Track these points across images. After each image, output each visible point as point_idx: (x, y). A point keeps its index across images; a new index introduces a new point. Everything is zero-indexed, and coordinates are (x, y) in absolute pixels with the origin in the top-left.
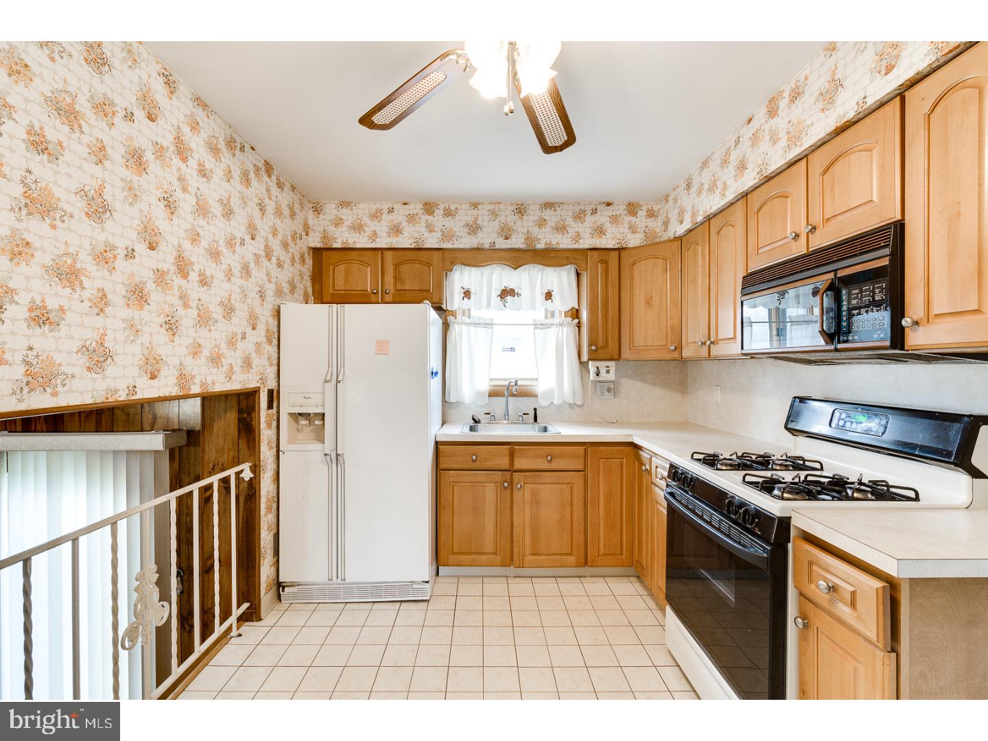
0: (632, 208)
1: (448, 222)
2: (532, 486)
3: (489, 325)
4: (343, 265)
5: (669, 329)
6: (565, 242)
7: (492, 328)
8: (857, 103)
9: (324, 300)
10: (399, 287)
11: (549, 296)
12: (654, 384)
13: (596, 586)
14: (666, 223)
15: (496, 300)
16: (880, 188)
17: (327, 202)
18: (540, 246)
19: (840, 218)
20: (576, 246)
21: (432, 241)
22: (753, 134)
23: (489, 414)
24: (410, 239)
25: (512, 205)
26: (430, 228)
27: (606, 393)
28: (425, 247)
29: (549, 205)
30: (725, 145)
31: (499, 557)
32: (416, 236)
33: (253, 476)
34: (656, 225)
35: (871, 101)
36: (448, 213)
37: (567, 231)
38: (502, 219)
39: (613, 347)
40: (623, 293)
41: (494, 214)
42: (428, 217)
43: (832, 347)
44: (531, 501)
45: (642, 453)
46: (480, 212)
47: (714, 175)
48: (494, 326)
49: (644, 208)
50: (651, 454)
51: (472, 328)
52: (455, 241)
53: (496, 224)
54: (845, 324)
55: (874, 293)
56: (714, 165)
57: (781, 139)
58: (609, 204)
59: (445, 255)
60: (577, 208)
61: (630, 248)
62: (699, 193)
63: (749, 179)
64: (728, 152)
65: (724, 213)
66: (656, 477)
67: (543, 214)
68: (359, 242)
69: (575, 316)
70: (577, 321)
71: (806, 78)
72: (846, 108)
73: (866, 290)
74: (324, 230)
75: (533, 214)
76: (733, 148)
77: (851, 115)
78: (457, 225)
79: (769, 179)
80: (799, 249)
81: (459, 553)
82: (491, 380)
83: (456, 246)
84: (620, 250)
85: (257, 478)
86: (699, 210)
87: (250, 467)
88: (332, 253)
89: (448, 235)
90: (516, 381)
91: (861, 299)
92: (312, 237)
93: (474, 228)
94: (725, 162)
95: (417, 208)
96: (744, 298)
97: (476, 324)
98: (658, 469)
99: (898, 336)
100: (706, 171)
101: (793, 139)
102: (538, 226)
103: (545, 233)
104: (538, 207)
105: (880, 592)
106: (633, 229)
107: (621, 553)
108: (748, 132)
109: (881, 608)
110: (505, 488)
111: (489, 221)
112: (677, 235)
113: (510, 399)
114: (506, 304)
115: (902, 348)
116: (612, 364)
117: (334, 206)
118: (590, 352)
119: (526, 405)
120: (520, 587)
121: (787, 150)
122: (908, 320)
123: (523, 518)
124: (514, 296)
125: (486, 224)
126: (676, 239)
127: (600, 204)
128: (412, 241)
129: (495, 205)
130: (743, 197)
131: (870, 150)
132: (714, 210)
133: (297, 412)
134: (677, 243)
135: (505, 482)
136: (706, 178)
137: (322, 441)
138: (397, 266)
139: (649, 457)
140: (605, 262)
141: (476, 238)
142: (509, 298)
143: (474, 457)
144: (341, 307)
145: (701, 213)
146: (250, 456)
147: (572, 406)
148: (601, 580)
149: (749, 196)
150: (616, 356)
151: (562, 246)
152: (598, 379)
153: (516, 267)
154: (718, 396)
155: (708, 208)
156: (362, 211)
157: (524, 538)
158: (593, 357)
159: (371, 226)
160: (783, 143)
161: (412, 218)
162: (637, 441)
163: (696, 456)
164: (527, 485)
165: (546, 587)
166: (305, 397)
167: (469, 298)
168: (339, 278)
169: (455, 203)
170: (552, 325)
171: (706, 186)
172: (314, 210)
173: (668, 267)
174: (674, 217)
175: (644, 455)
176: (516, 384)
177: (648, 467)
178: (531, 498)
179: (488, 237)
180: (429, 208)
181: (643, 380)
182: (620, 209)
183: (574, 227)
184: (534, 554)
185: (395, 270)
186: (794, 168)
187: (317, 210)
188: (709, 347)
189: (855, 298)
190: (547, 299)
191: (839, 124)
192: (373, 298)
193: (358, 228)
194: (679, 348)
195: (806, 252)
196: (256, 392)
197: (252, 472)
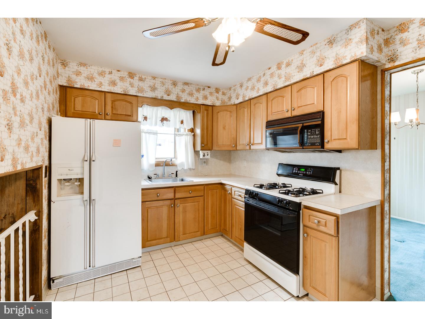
0: (217, 90)
1: (141, 84)
2: (183, 204)
3: (155, 133)
4: (81, 97)
5: (232, 139)
6: (193, 100)
7: (157, 135)
8: (311, 73)
9: (68, 115)
10: (114, 112)
11: (182, 122)
12: (220, 160)
13: (209, 242)
14: (230, 98)
15: (159, 122)
16: (317, 100)
17: (71, 61)
18: (183, 101)
19: (303, 107)
20: (197, 103)
21: (132, 92)
22: (271, 73)
23: (156, 174)
24: (121, 89)
25: (171, 81)
26: (132, 85)
27: (203, 163)
28: (129, 94)
29: (186, 84)
30: (258, 74)
31: (169, 239)
32: (124, 87)
33: (37, 218)
34: (225, 98)
35: (315, 74)
36: (141, 79)
37: (193, 96)
38: (167, 86)
39: (210, 145)
40: (214, 123)
41: (163, 84)
42: (131, 80)
43: (302, 147)
44: (183, 211)
45: (225, 186)
46: (156, 82)
47: (254, 84)
48: (158, 134)
49: (222, 91)
50: (231, 186)
51: (147, 135)
52: (144, 93)
53: (164, 88)
54: (306, 140)
55: (316, 132)
56: (254, 80)
57: (282, 78)
58: (209, 87)
59: (139, 99)
60: (197, 87)
61: (216, 106)
62: (247, 89)
63: (269, 89)
64: (260, 77)
65: (257, 98)
66: (235, 195)
67: (184, 87)
68: (91, 86)
69: (192, 132)
70: (193, 133)
71: (292, 60)
72: (307, 73)
73: (313, 131)
74: (69, 77)
75: (180, 87)
76: (262, 76)
77: (308, 76)
78: (145, 85)
79: (276, 90)
80: (288, 115)
81: (150, 241)
82: (156, 158)
83: (145, 96)
84: (213, 106)
85: (41, 219)
86: (246, 96)
87: (35, 213)
88: (73, 90)
89: (140, 90)
90: (171, 159)
91: (311, 133)
92: (61, 79)
93: (153, 89)
94: (259, 80)
95: (125, 74)
96: (267, 129)
97: (149, 133)
98: (236, 192)
99: (322, 145)
100: (250, 82)
101: (287, 79)
102: (181, 92)
103: (184, 95)
104: (182, 84)
105: (335, 220)
106: (217, 98)
107: (217, 227)
108: (269, 72)
109: (335, 224)
110: (172, 207)
111: (160, 86)
112: (235, 103)
113: (166, 167)
114: (164, 124)
115: (324, 149)
116: (209, 152)
117: (75, 64)
118: (202, 147)
119: (173, 170)
120: (179, 250)
121: (285, 82)
122: (327, 140)
123: (179, 218)
124: (167, 121)
125: (159, 87)
126: (235, 105)
127: (206, 86)
128: (122, 90)
129: (164, 79)
130: (265, 94)
131: (314, 88)
132: (253, 96)
133: (63, 178)
134: (235, 107)
135: (172, 204)
136: (250, 84)
137: (82, 193)
138: (113, 102)
139: (230, 188)
140: (207, 110)
141: (155, 93)
142: (165, 122)
143: (158, 195)
144: (93, 121)
145: (247, 97)
146: (35, 206)
147: (190, 169)
148: (209, 239)
149: (268, 94)
150: (211, 149)
151: (191, 102)
152: (204, 158)
153: (171, 108)
154: (245, 164)
155: (251, 96)
156: (94, 70)
157: (180, 228)
158: (203, 149)
159: (98, 79)
160: (283, 79)
161: (122, 79)
162: (223, 182)
163: (255, 186)
164: (181, 205)
165: (189, 247)
166: (69, 170)
167: (146, 121)
168: (78, 104)
169: (144, 75)
170: (183, 135)
171: (250, 88)
172: (62, 64)
173: (232, 115)
174: (234, 96)
175: (228, 187)
176: (171, 161)
177: (230, 192)
178: (183, 210)
179: (160, 94)
180: (131, 75)
181: (217, 158)
182: (213, 90)
183: (196, 95)
184: (184, 234)
185: (112, 103)
186: (286, 88)
187: (64, 64)
188: (250, 146)
189: (309, 133)
190: (181, 124)
191: (304, 78)
192: (99, 117)
193: (91, 78)
194: (236, 146)
195: (290, 116)
196: (40, 168)
197: (36, 215)
